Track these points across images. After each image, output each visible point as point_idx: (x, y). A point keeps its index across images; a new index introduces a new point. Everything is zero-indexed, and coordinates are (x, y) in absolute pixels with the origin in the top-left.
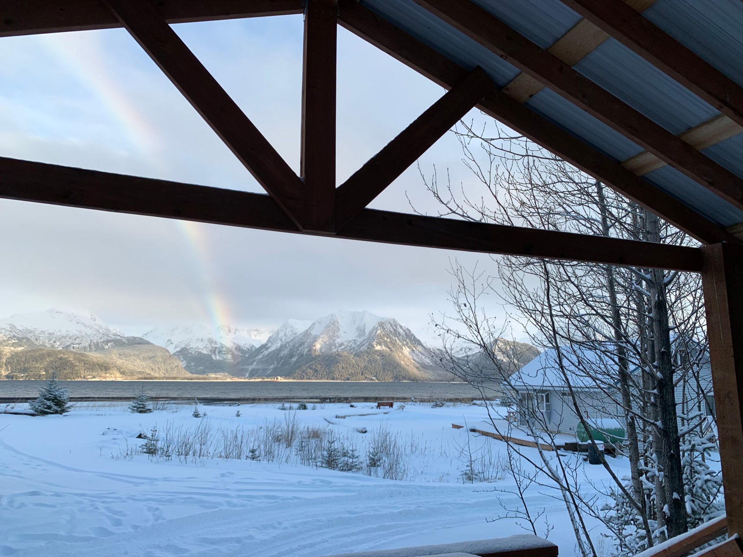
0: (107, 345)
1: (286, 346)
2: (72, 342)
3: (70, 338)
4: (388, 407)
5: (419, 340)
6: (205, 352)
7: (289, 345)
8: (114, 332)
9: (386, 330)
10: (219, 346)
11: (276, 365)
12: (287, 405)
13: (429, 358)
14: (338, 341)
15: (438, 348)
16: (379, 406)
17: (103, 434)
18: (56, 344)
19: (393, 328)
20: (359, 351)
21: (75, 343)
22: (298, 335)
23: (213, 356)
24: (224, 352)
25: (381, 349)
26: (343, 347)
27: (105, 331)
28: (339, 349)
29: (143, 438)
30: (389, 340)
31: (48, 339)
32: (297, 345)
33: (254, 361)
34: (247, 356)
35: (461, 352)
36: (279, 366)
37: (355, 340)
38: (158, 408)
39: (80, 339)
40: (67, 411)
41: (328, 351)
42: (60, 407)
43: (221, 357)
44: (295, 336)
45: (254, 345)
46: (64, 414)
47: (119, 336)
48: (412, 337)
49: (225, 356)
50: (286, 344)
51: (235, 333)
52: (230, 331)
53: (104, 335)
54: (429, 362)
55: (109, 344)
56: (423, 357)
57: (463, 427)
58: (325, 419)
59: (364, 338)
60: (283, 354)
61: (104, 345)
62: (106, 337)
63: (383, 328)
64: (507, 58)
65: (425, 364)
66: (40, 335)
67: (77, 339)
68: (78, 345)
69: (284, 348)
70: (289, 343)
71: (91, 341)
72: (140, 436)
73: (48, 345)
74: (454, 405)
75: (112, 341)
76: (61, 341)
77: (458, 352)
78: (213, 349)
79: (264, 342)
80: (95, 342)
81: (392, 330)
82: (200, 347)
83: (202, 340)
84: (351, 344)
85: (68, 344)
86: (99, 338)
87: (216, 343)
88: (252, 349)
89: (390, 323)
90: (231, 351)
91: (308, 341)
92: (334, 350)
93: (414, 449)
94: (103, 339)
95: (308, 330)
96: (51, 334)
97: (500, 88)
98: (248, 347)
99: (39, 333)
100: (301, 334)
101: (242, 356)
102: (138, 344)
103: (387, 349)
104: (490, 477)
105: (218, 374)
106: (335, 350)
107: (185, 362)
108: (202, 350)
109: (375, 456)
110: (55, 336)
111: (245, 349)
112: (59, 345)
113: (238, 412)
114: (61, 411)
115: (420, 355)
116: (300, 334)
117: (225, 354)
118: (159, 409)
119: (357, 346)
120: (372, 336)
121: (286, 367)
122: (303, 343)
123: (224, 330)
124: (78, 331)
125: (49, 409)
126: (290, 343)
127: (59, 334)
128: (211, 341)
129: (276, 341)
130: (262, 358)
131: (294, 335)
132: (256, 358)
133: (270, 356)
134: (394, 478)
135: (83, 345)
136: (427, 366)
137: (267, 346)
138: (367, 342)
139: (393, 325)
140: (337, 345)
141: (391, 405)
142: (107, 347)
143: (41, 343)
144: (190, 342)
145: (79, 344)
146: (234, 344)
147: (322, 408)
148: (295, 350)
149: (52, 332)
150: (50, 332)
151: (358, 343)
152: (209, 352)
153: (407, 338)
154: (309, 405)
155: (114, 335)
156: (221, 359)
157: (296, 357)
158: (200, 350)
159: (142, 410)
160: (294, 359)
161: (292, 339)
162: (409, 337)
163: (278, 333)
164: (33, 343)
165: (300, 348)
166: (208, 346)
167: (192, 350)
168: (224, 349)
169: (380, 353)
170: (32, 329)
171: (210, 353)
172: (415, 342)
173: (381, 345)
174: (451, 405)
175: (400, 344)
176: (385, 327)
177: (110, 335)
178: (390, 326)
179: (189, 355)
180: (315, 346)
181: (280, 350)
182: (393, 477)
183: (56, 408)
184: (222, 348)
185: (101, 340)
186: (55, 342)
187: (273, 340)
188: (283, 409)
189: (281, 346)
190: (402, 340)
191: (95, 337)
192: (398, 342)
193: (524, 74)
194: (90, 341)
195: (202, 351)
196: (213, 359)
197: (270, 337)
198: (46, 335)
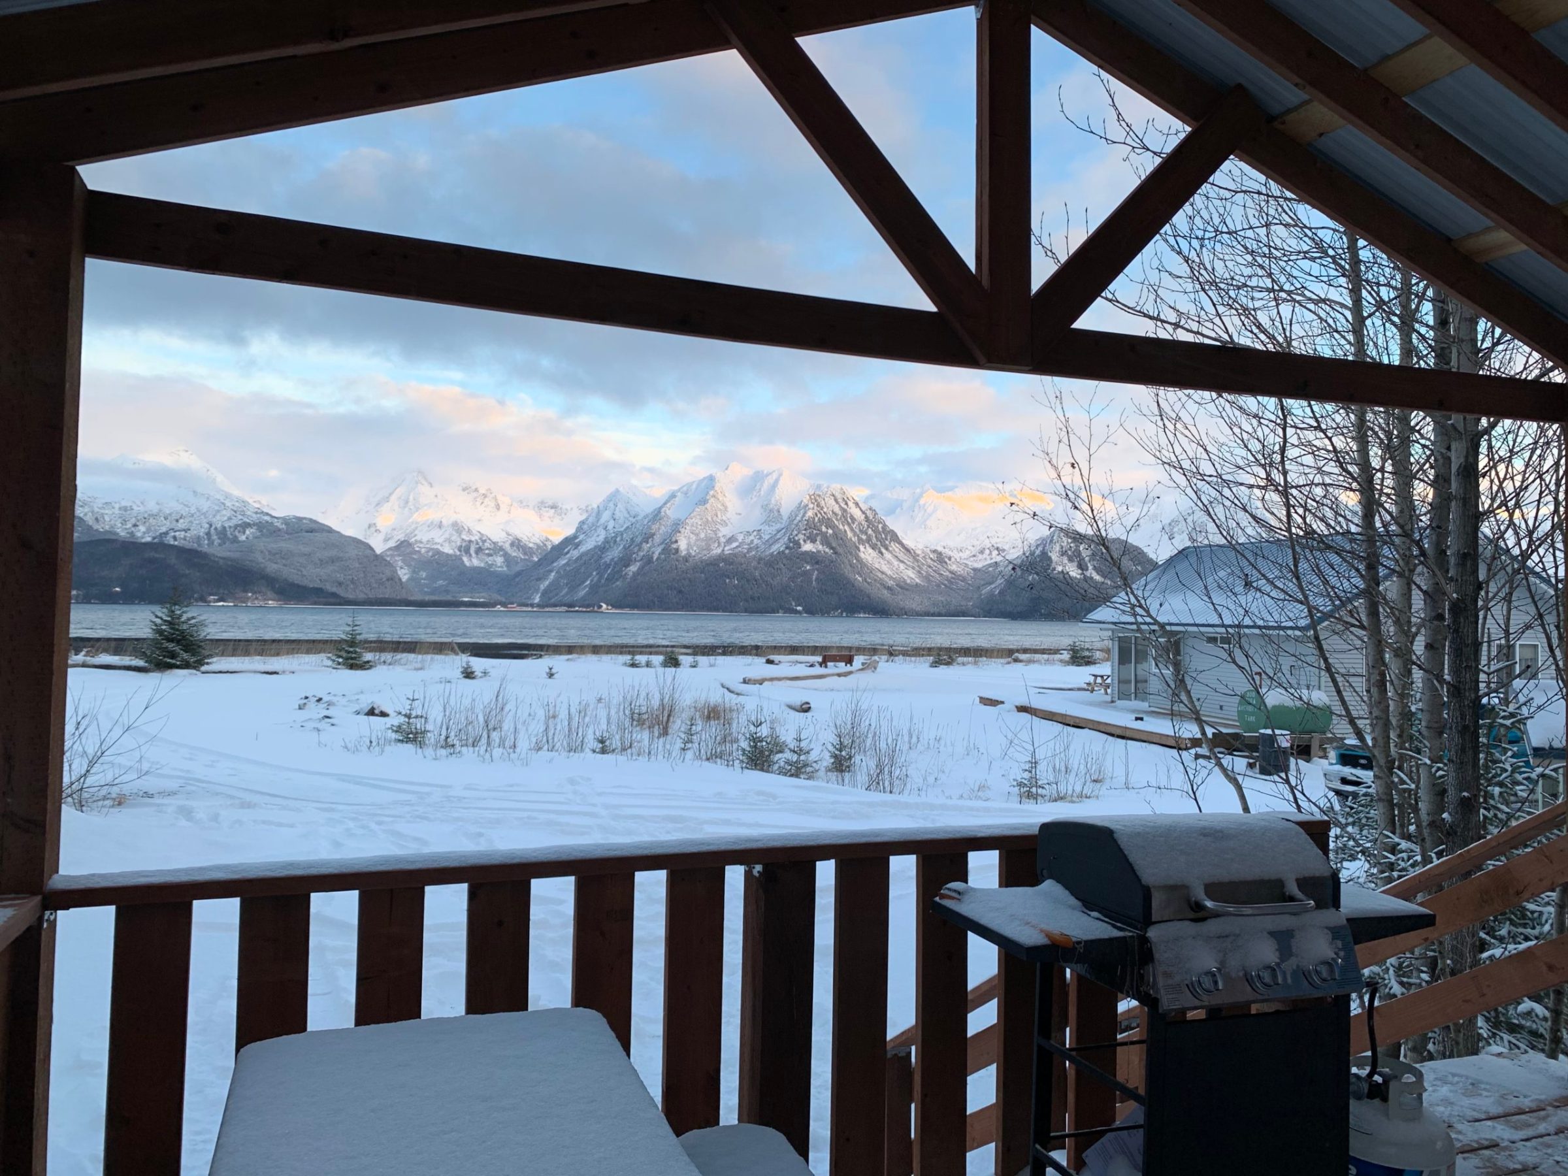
0: (244, 533)
1: (615, 541)
2: (172, 527)
3: (166, 519)
4: (844, 664)
5: (893, 531)
6: (447, 549)
7: (622, 540)
8: (257, 505)
9: (825, 510)
10: (477, 538)
11: (595, 579)
12: (642, 659)
13: (913, 568)
14: (725, 532)
15: (933, 548)
16: (823, 663)
17: (300, 708)
18: (139, 531)
19: (840, 506)
20: (767, 553)
21: (176, 528)
22: (639, 518)
23: (465, 559)
24: (487, 552)
25: (814, 550)
26: (735, 545)
27: (237, 504)
28: (726, 548)
29: (377, 715)
30: (830, 531)
31: (120, 520)
32: (639, 540)
33: (551, 571)
34: (536, 559)
35: (980, 556)
36: (603, 581)
37: (759, 531)
38: (382, 660)
39: (187, 520)
40: (208, 664)
41: (705, 552)
42: (193, 655)
43: (481, 560)
44: (634, 520)
45: (551, 538)
46: (204, 668)
47: (267, 514)
48: (880, 526)
49: (490, 560)
50: (616, 537)
51: (509, 512)
52: (498, 507)
53: (235, 512)
54: (913, 576)
55: (248, 532)
56: (902, 566)
57: (1002, 703)
58: (723, 686)
59: (778, 526)
60: (610, 557)
61: (237, 533)
62: (240, 517)
63: (818, 505)
64: (1304, 88)
65: (905, 581)
66: (102, 511)
67: (181, 521)
68: (183, 533)
69: (612, 544)
70: (622, 535)
71: (211, 526)
72: (371, 712)
73: (122, 531)
74: (976, 663)
75: (254, 525)
76: (147, 524)
77: (974, 556)
78: (464, 544)
79: (570, 531)
80: (219, 526)
81: (837, 509)
82: (437, 540)
83: (440, 526)
84: (752, 538)
85: (164, 529)
86: (226, 518)
87: (469, 531)
88: (545, 545)
89: (833, 495)
90: (501, 549)
91: (661, 531)
92: (717, 551)
93: (914, 740)
94: (234, 522)
95: (660, 508)
96: (125, 509)
97: (1271, 119)
98: (538, 542)
99: (100, 506)
100: (647, 516)
101: (525, 559)
102: (307, 532)
103: (827, 550)
104: (1070, 792)
105: (477, 595)
106: (719, 551)
107: (406, 571)
108: (442, 545)
109: (841, 751)
110: (134, 513)
111: (531, 545)
112: (144, 533)
113: (551, 669)
114: (195, 662)
115: (896, 563)
116: (645, 517)
117: (489, 555)
118: (384, 662)
119: (764, 544)
120: (795, 522)
121: (618, 583)
122: (652, 535)
123: (487, 506)
124: (182, 503)
125: (172, 658)
126: (625, 535)
127: (142, 509)
128: (457, 527)
129: (595, 529)
130: (567, 564)
131: (631, 519)
132: (555, 564)
133: (582, 561)
134: (888, 789)
135: (193, 533)
136: (908, 585)
137: (577, 541)
138: (785, 534)
139: (840, 501)
140: (723, 540)
141: (849, 661)
142: (243, 538)
143: (107, 528)
144: (416, 528)
145: (186, 531)
146: (508, 534)
147: (711, 666)
148: (636, 549)
149: (128, 504)
150: (124, 504)
151: (767, 537)
152: (456, 550)
153: (868, 527)
154: (685, 660)
155: (256, 513)
156: (482, 565)
157: (638, 564)
158: (439, 547)
159: (354, 663)
160: (633, 568)
161: (628, 527)
162: (873, 526)
163: (599, 514)
164: (90, 527)
165: (646, 546)
166: (453, 538)
167: (421, 545)
168: (487, 545)
169: (813, 558)
170: (86, 498)
171: (458, 553)
172: (886, 536)
173: (813, 541)
174: (969, 663)
175: (855, 539)
176: (823, 503)
177: (249, 513)
178: (834, 503)
179: (415, 557)
180: (676, 542)
181: (602, 549)
182: (884, 788)
183: (185, 656)
184: (484, 541)
185: (232, 523)
186: (135, 525)
187: (590, 528)
188: (633, 665)
189: (606, 541)
190: (857, 531)
191: (218, 517)
192: (850, 534)
193: (1315, 103)
194: (207, 526)
195: (441, 549)
196: (465, 566)
197: (582, 523)
198: (117, 511)
